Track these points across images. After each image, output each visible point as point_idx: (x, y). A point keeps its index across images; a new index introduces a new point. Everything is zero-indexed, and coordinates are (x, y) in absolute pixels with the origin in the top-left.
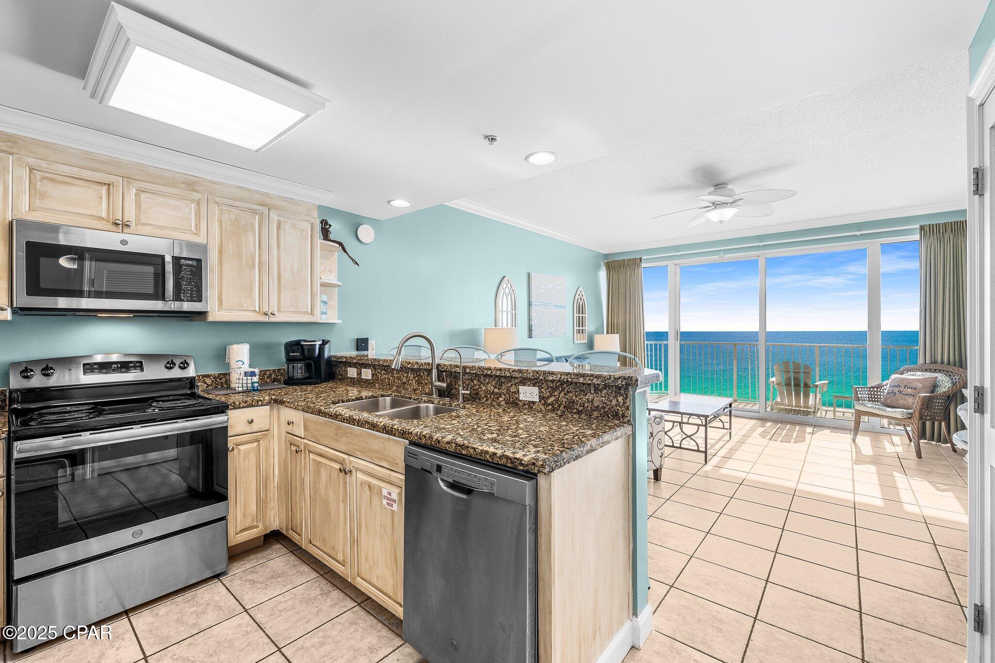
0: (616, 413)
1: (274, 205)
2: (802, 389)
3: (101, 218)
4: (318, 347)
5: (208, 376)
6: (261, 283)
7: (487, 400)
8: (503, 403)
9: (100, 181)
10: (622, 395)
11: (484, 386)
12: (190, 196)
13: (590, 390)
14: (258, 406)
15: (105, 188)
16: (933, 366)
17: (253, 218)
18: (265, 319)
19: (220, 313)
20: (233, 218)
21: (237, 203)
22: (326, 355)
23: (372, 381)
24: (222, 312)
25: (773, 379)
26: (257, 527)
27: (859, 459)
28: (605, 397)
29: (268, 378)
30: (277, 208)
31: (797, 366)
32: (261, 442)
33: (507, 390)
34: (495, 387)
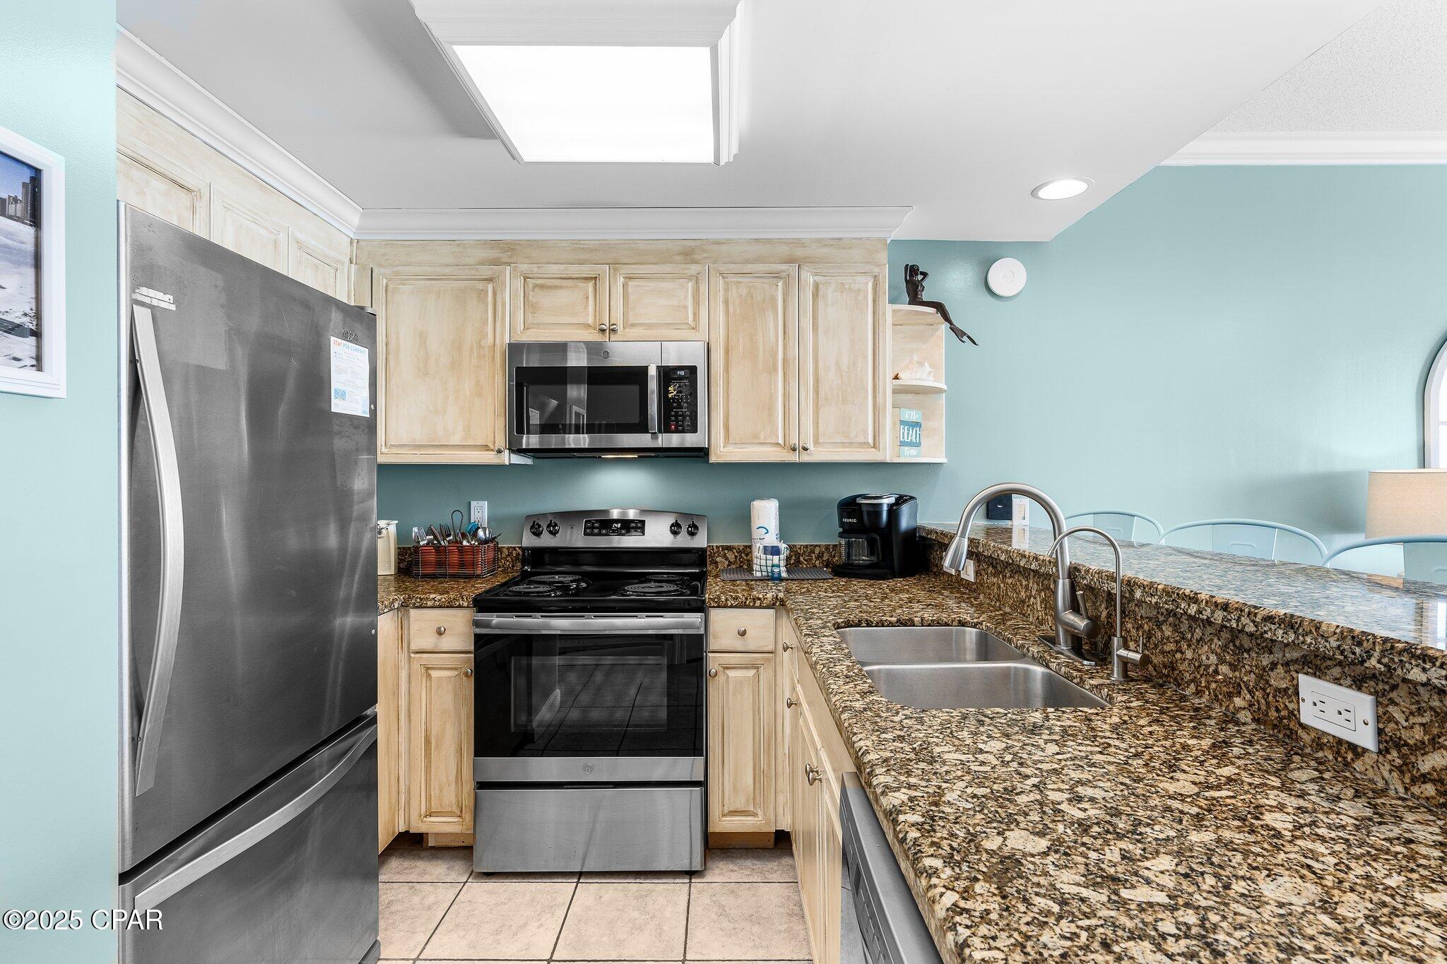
1: (809, 258)
3: (587, 326)
4: (885, 508)
5: (730, 548)
6: (786, 396)
7: (1198, 693)
8: (1245, 716)
9: (586, 276)
11: (1189, 646)
12: (686, 272)
14: (754, 607)
15: (591, 284)
17: (775, 287)
18: (793, 458)
19: (726, 450)
20: (744, 292)
21: (750, 268)
22: (905, 523)
23: (975, 587)
24: (730, 448)
26: (755, 815)
29: (817, 558)
30: (810, 260)
32: (761, 670)
33: (1259, 677)
34: (1222, 661)
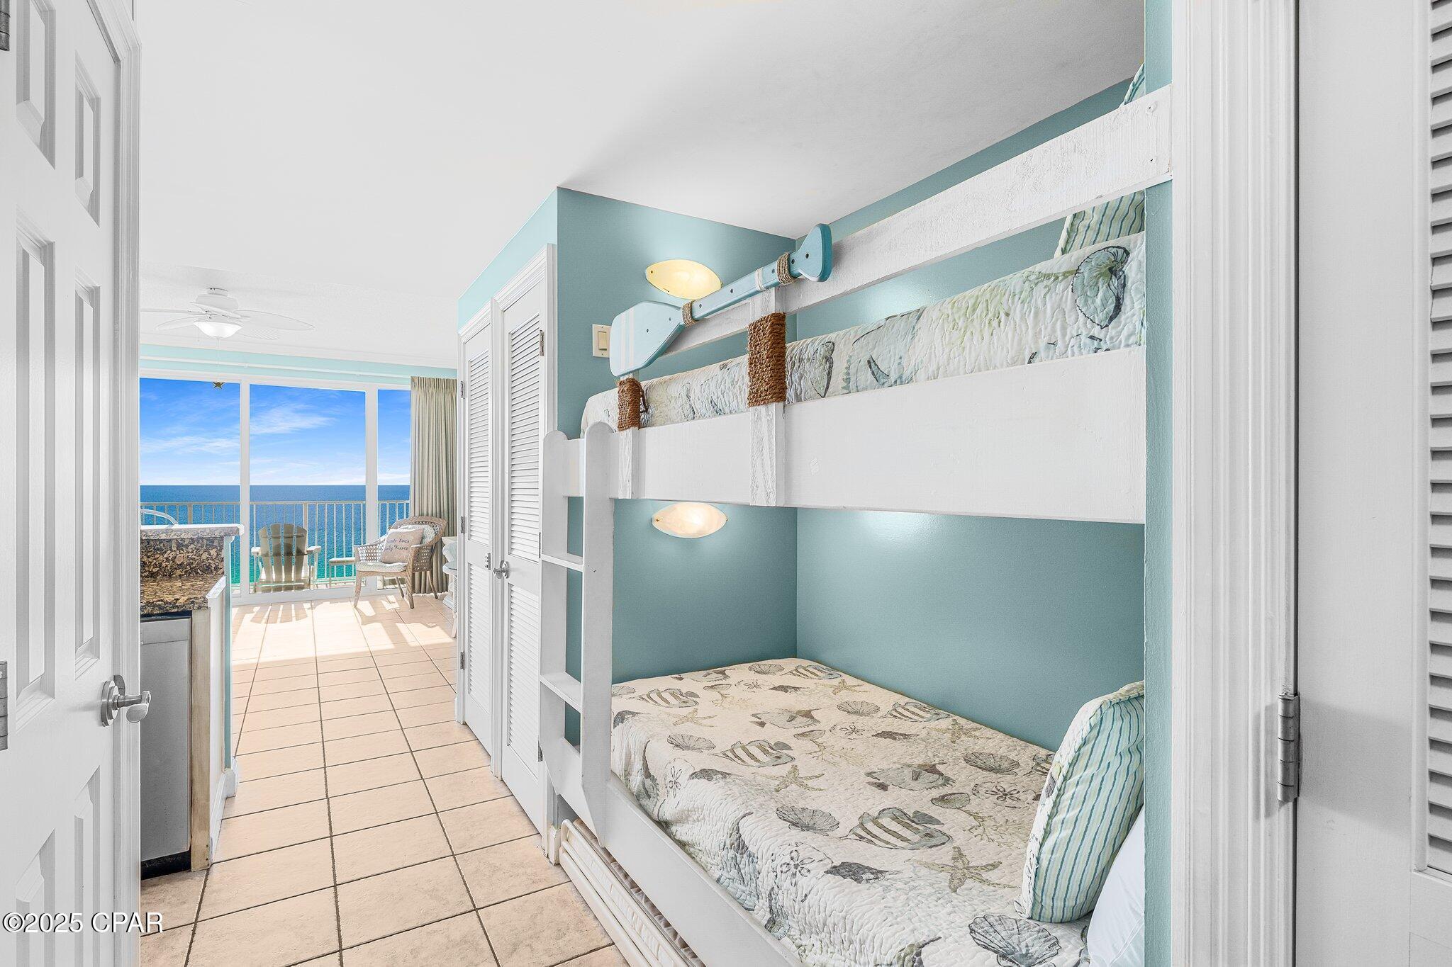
0: (207, 567)
2: (294, 560)
10: (215, 547)
13: (171, 547)
16: (421, 519)
25: (256, 549)
27: (367, 620)
28: (192, 552)
31: (289, 528)
